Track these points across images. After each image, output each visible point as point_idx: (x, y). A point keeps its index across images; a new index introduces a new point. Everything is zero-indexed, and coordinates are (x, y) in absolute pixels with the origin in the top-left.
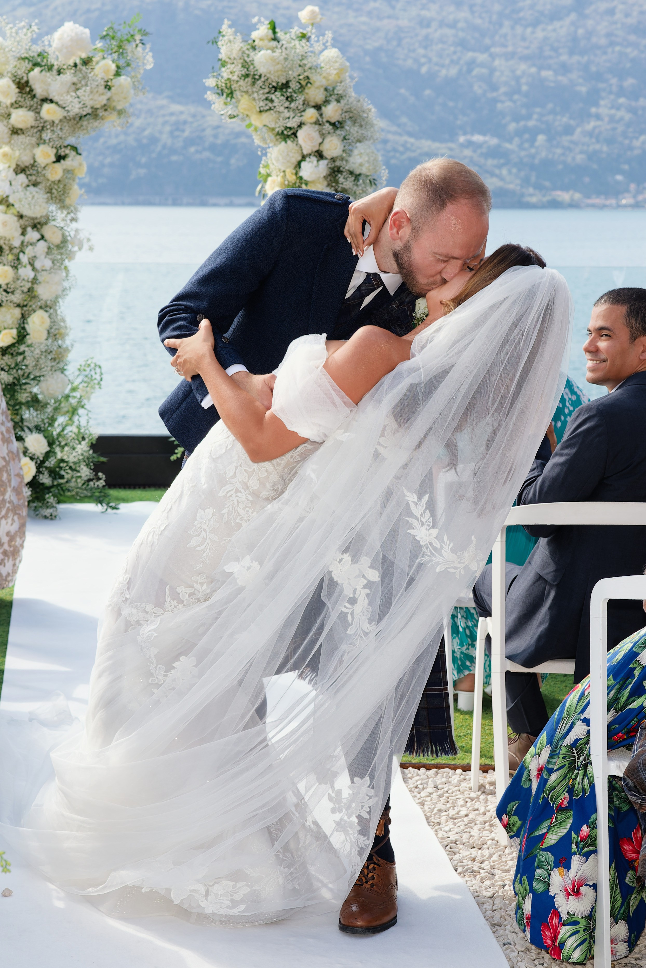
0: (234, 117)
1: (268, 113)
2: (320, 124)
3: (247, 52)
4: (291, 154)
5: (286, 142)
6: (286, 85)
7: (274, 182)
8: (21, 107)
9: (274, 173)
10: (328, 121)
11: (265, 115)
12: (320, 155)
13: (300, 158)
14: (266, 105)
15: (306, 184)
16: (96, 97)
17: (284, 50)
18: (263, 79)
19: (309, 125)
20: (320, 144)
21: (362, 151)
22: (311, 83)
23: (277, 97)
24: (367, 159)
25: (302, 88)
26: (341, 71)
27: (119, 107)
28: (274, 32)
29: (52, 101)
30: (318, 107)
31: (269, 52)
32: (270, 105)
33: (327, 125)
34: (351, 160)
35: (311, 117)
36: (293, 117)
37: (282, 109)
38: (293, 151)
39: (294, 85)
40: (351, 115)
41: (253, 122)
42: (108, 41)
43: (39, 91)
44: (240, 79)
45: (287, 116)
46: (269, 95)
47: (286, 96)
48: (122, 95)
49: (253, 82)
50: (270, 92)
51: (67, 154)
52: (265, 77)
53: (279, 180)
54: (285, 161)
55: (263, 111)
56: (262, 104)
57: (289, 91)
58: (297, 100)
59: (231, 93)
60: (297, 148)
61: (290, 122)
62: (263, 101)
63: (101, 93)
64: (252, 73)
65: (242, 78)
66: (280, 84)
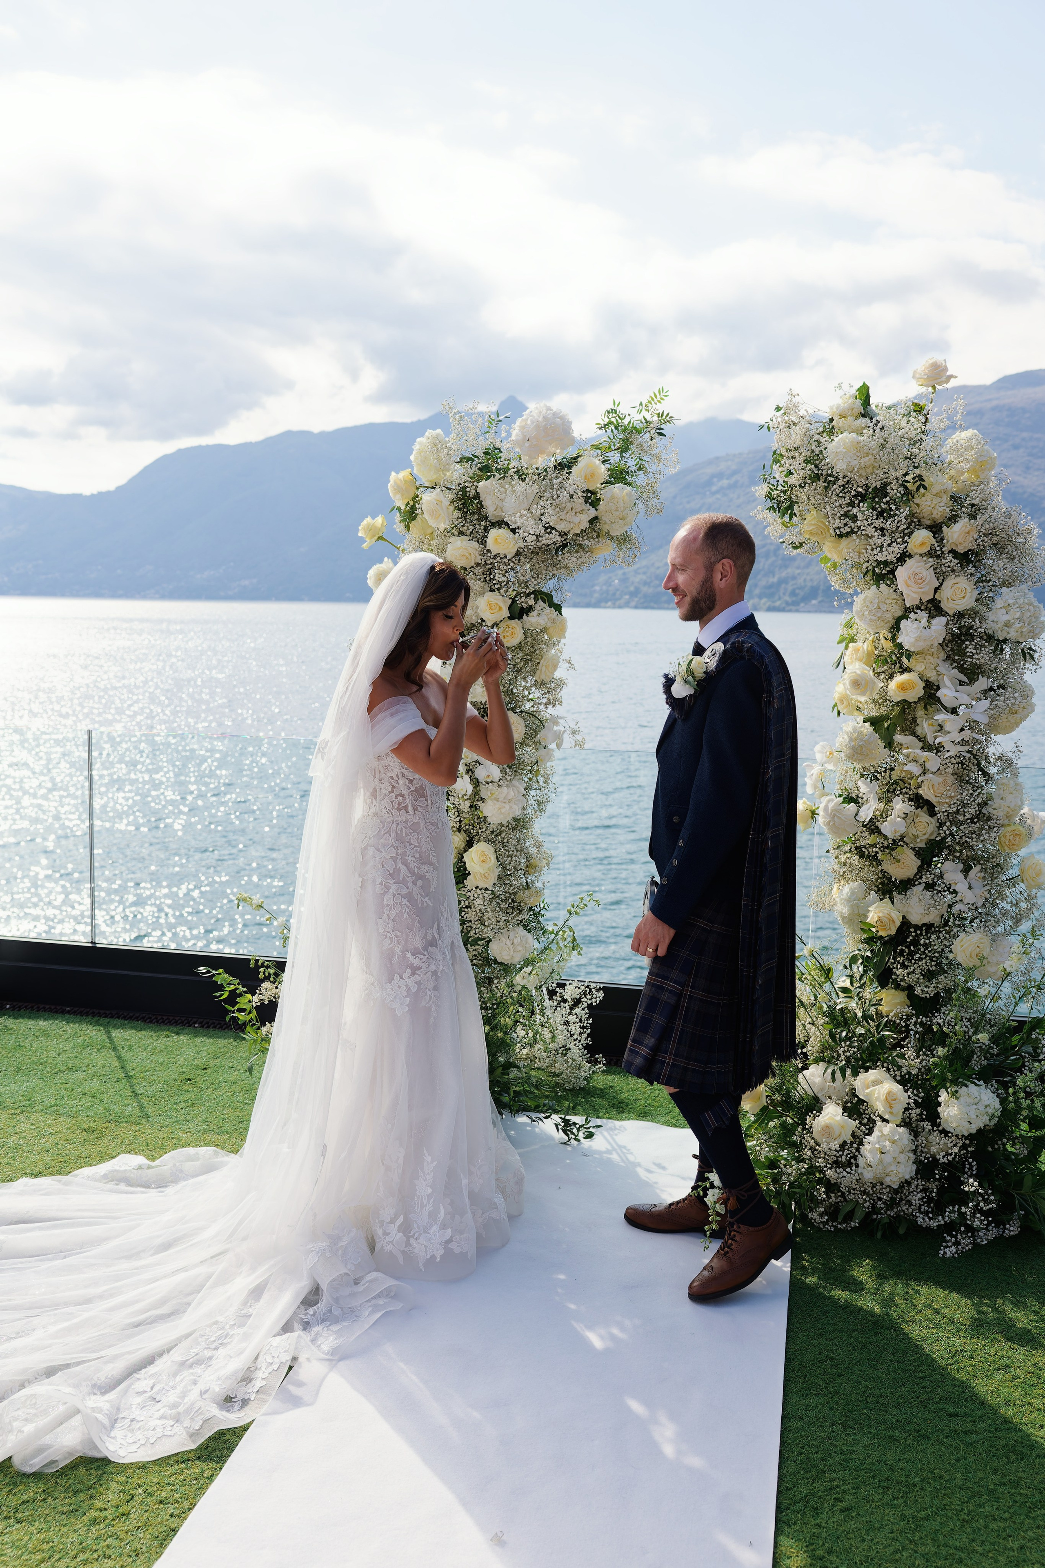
0: (801, 545)
1: (849, 539)
2: (938, 557)
3: (818, 437)
4: (885, 607)
5: (878, 587)
6: (882, 491)
7: (857, 650)
8: (461, 533)
9: (860, 638)
10: (952, 551)
11: (845, 541)
12: (934, 608)
13: (899, 613)
14: (846, 525)
15: (909, 657)
16: (570, 517)
17: (878, 430)
18: (840, 482)
19: (917, 557)
20: (936, 590)
21: (1011, 601)
22: (925, 488)
23: (862, 511)
24: (1018, 615)
25: (908, 496)
26: (982, 465)
27: (617, 531)
28: (867, 401)
29: (507, 525)
30: (936, 528)
31: (854, 435)
32: (851, 524)
33: (950, 557)
34: (991, 616)
35: (922, 544)
36: (889, 545)
37: (871, 531)
38: (888, 601)
39: (895, 491)
40: (995, 538)
41: (829, 555)
42: (610, 432)
43: (491, 508)
44: (805, 483)
45: (879, 542)
46: (850, 508)
47: (879, 509)
48: (617, 513)
49: (826, 488)
50: (852, 504)
51: (531, 606)
52: (844, 477)
53: (865, 647)
54: (873, 618)
55: (840, 536)
56: (838, 523)
57: (884, 500)
58: (896, 515)
59: (791, 507)
60: (895, 597)
61: (885, 553)
62: (840, 518)
63: (578, 510)
64: (824, 473)
65: (809, 481)
66: (870, 490)
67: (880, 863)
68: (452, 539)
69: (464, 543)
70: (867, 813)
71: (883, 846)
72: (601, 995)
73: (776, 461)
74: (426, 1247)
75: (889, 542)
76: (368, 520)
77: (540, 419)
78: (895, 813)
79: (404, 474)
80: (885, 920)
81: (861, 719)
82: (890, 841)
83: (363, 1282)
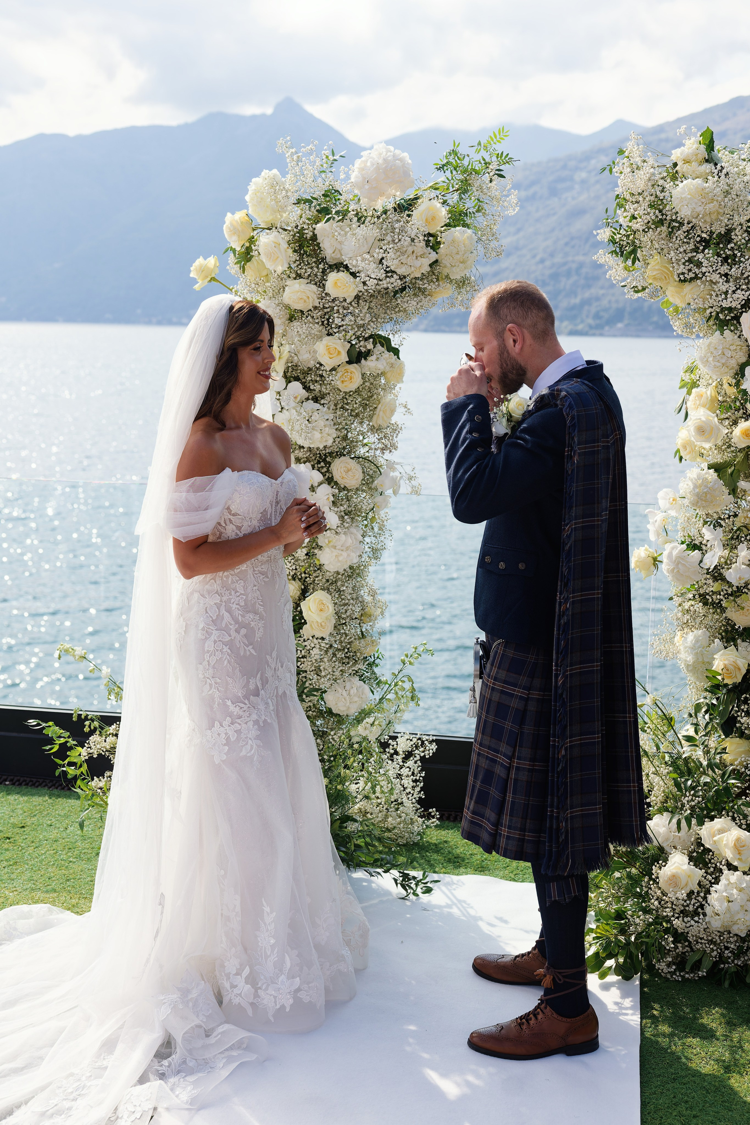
0: (644, 289)
1: (693, 284)
3: (661, 182)
4: (729, 354)
5: (722, 334)
6: (726, 237)
7: (700, 396)
8: (299, 276)
9: (702, 382)
11: (688, 287)
13: (743, 359)
14: (690, 270)
16: (411, 260)
17: (723, 177)
18: (685, 228)
23: (706, 257)
27: (456, 275)
28: (710, 146)
29: (346, 267)
31: (698, 181)
32: (694, 270)
36: (734, 292)
37: (715, 277)
38: (733, 348)
39: (738, 237)
41: (671, 300)
42: (448, 173)
43: (328, 250)
44: (649, 228)
45: (724, 289)
46: (695, 254)
47: (724, 256)
48: (458, 257)
49: (670, 233)
50: (696, 250)
51: (369, 351)
52: (688, 223)
53: (709, 393)
54: (718, 364)
55: (685, 281)
56: (682, 269)
57: (729, 246)
58: (742, 262)
59: (634, 251)
60: (739, 343)
61: (729, 300)
62: (684, 264)
63: (419, 254)
64: (668, 218)
65: (653, 226)
66: (714, 236)
67: (723, 610)
68: (289, 282)
69: (304, 286)
70: (711, 560)
71: (727, 594)
72: (434, 747)
73: (620, 206)
74: (275, 997)
75: (734, 288)
76: (200, 261)
77: (381, 161)
78: (740, 560)
79: (240, 215)
80: (731, 668)
81: (705, 465)
82: (735, 589)
83: (215, 1034)
